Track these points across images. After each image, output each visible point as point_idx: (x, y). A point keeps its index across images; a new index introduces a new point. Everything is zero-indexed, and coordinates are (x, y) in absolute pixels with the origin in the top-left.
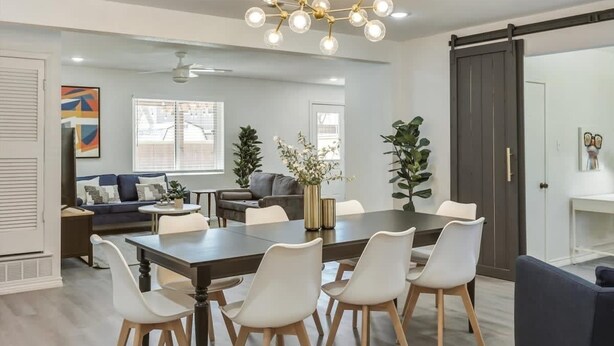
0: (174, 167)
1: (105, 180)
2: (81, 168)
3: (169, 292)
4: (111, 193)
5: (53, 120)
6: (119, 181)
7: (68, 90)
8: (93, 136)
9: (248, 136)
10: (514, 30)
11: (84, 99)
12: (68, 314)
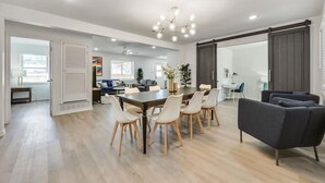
0: (121, 78)
1: (104, 81)
2: (98, 78)
3: (130, 111)
4: (105, 85)
5: (90, 65)
6: (107, 81)
7: (94, 58)
8: (100, 70)
9: (140, 70)
10: (214, 41)
11: (98, 60)
12: (94, 118)
